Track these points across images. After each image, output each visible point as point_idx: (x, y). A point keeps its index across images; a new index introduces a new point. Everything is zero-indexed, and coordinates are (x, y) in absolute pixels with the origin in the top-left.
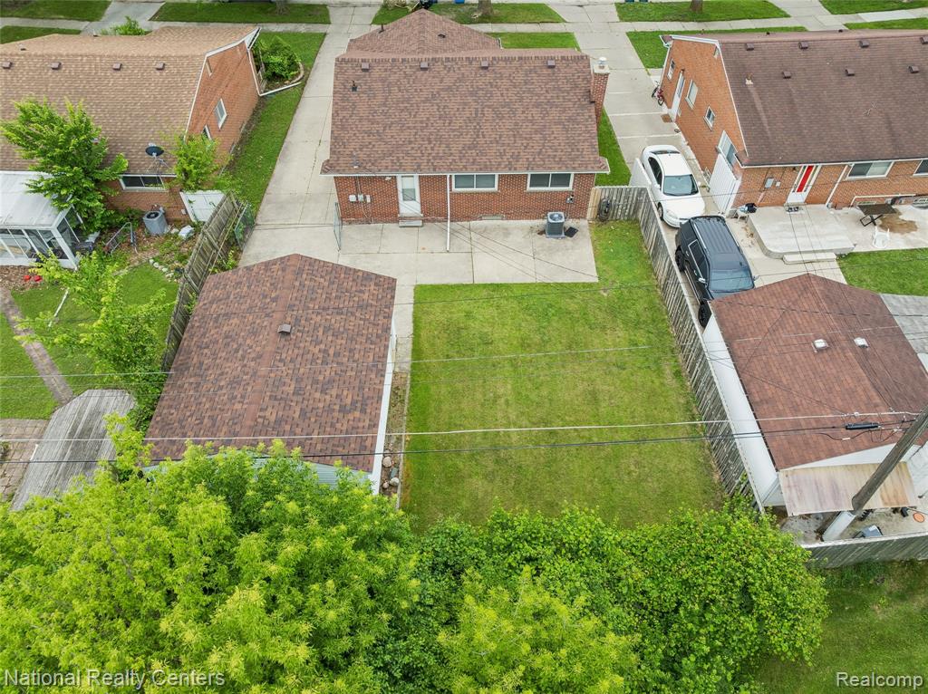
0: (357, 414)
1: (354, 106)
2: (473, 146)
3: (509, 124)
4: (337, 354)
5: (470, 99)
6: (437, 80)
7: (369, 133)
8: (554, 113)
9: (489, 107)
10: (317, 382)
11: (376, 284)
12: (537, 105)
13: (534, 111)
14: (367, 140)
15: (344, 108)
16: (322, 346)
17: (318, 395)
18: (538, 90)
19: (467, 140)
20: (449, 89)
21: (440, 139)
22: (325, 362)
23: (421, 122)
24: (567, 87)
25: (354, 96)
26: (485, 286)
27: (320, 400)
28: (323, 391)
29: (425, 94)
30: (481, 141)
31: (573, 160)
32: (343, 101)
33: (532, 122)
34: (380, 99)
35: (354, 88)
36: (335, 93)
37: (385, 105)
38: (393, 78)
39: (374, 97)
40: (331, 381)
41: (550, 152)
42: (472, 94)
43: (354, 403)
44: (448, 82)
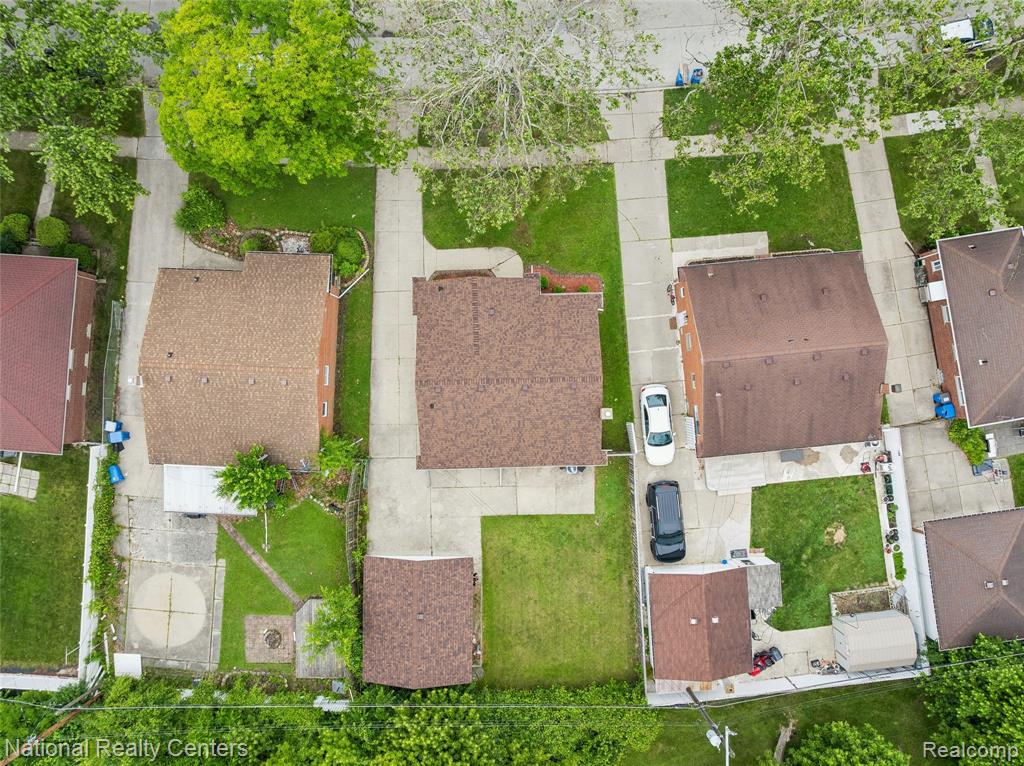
0: (462, 655)
1: (433, 421)
2: (516, 449)
3: (541, 432)
4: (448, 623)
5: (514, 414)
6: (491, 399)
7: (446, 440)
8: (573, 424)
9: (528, 419)
10: (440, 642)
11: (463, 567)
12: (562, 417)
13: (560, 422)
14: (445, 446)
15: (426, 422)
16: (440, 620)
17: (442, 650)
18: (563, 406)
19: (512, 444)
20: (499, 406)
21: (494, 444)
22: (443, 630)
23: (481, 432)
24: (584, 404)
25: (432, 413)
26: (525, 517)
27: (443, 652)
28: (445, 647)
29: (482, 411)
30: (522, 444)
31: (583, 457)
32: (425, 416)
33: (558, 431)
34: (451, 414)
35: (432, 406)
36: (418, 411)
37: (455, 419)
38: (459, 398)
39: (447, 413)
40: (447, 640)
41: (568, 453)
42: (516, 410)
43: (459, 648)
44: (499, 400)
